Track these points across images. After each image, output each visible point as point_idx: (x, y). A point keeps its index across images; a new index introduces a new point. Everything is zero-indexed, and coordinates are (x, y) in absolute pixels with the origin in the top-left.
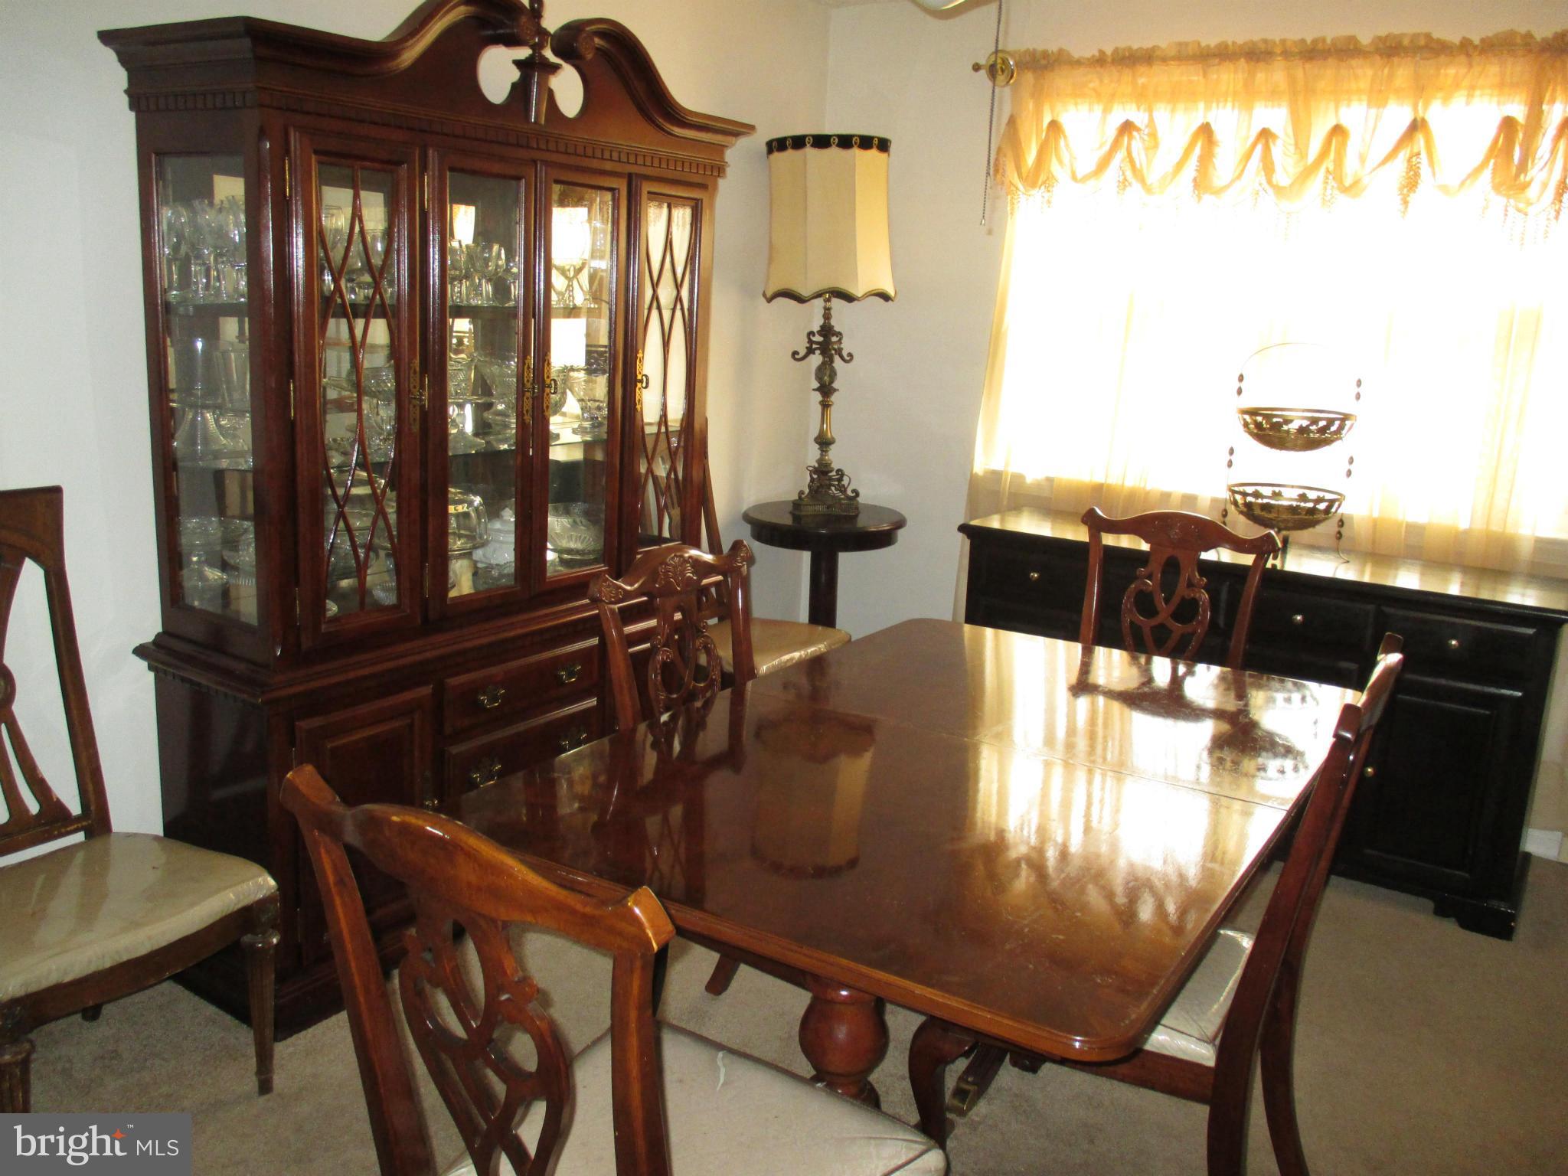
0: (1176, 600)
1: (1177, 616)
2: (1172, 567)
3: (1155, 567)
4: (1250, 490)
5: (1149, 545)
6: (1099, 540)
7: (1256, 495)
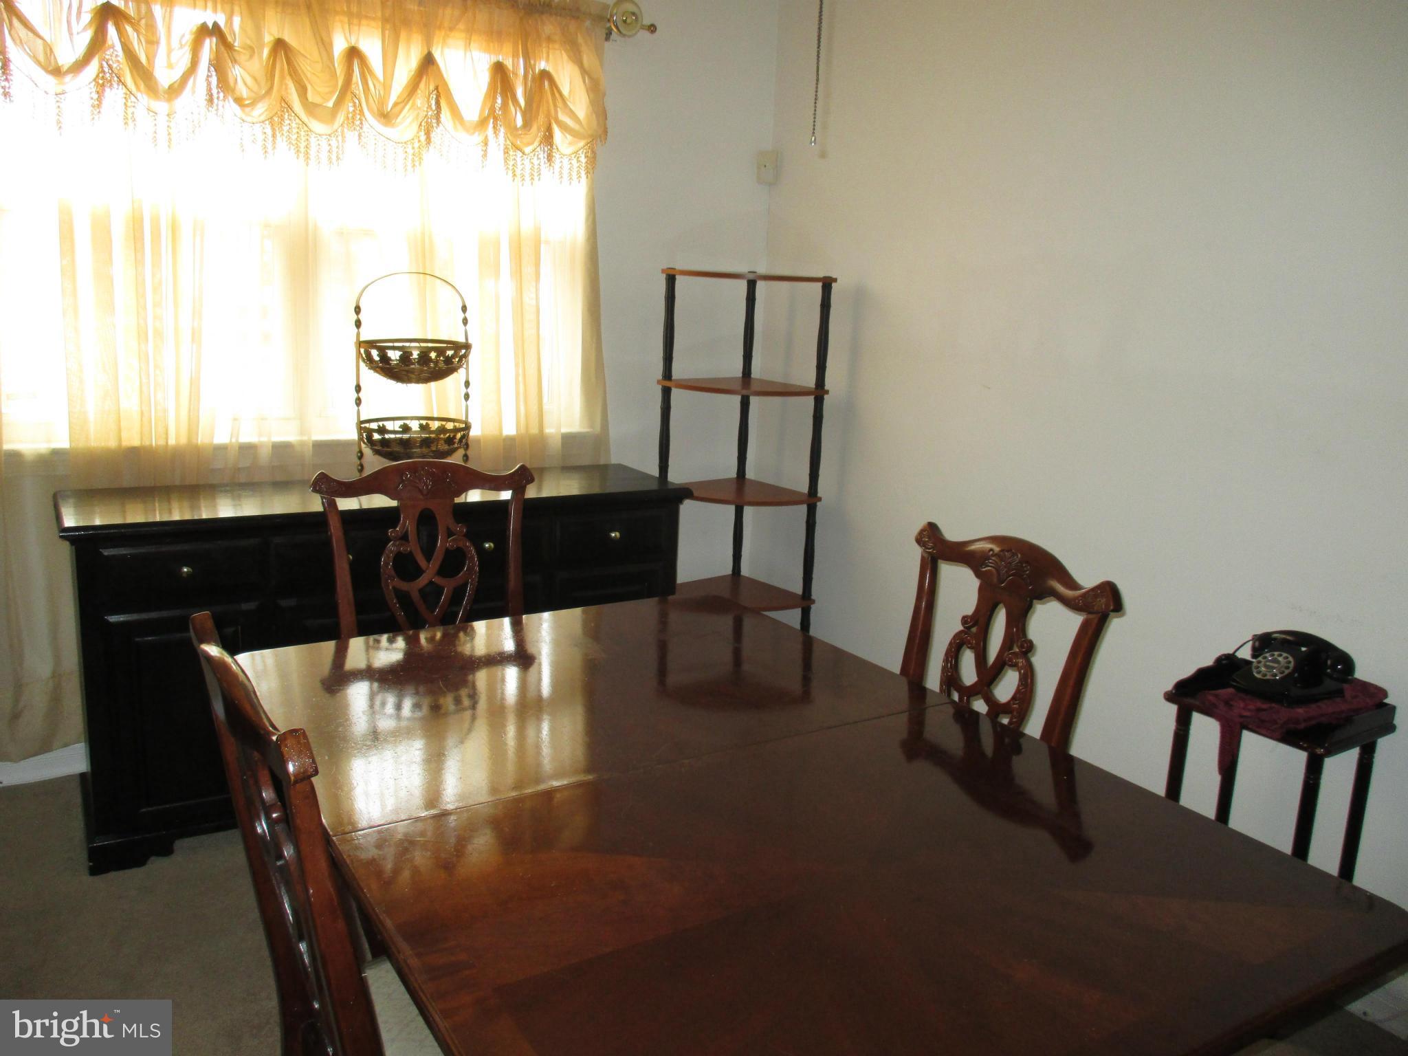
0: (438, 555)
1: (444, 571)
2: (427, 520)
3: (407, 524)
4: (374, 426)
5: (396, 501)
6: (334, 505)
7: (382, 430)
